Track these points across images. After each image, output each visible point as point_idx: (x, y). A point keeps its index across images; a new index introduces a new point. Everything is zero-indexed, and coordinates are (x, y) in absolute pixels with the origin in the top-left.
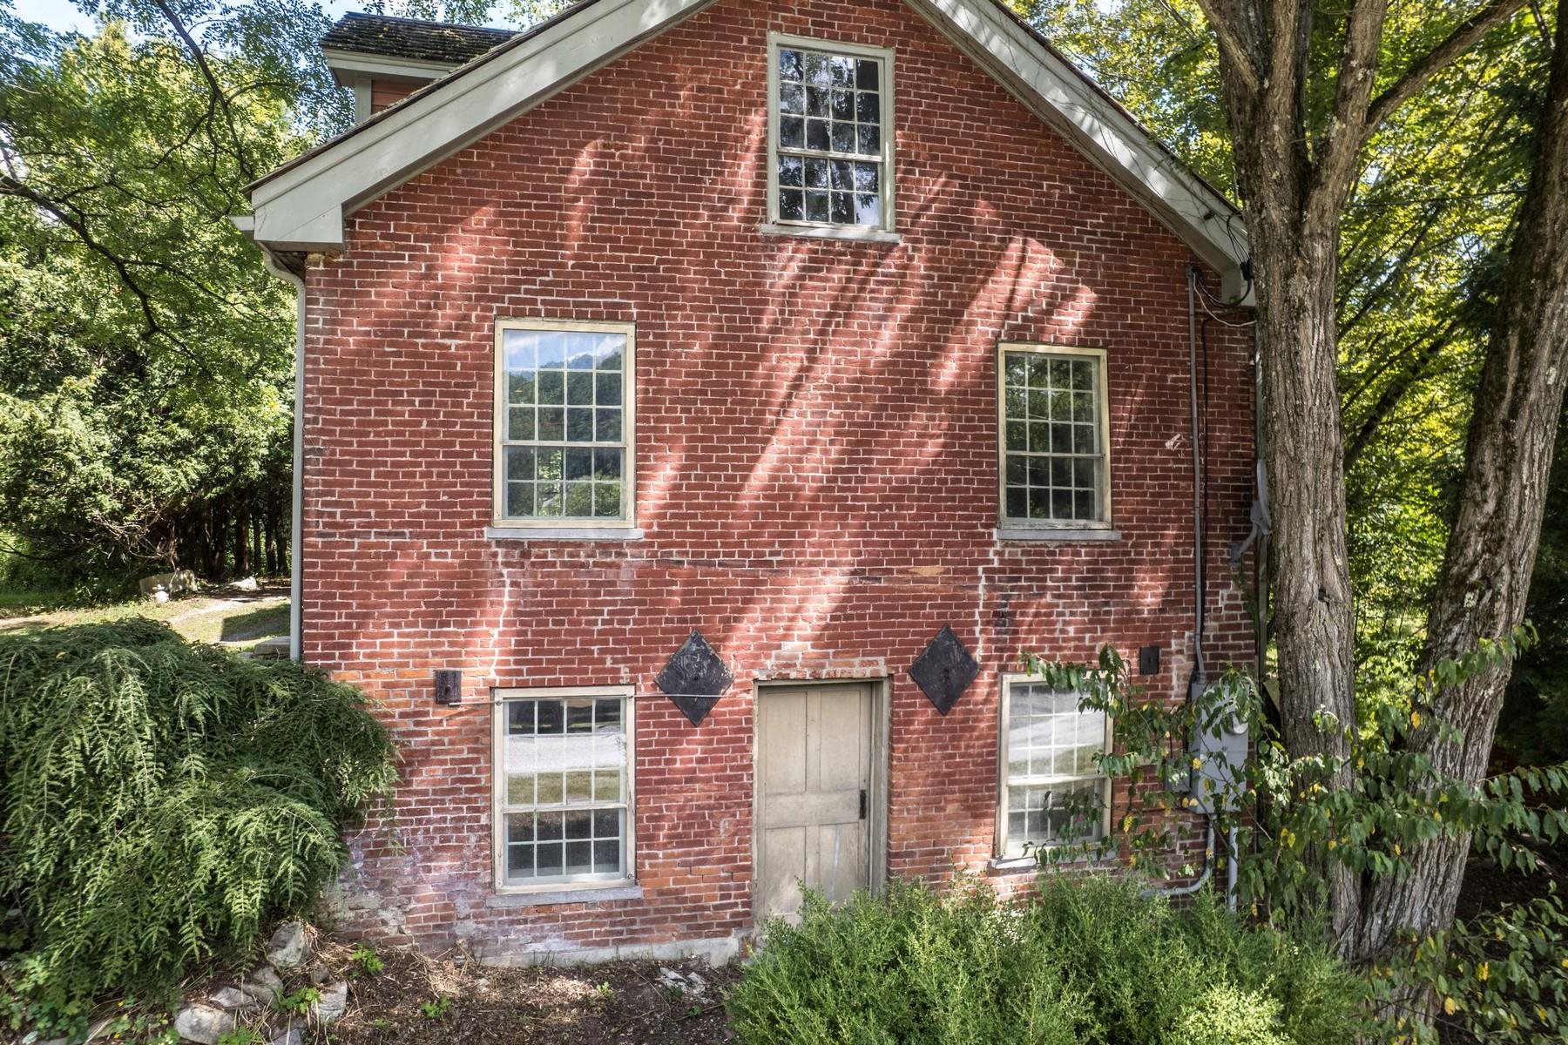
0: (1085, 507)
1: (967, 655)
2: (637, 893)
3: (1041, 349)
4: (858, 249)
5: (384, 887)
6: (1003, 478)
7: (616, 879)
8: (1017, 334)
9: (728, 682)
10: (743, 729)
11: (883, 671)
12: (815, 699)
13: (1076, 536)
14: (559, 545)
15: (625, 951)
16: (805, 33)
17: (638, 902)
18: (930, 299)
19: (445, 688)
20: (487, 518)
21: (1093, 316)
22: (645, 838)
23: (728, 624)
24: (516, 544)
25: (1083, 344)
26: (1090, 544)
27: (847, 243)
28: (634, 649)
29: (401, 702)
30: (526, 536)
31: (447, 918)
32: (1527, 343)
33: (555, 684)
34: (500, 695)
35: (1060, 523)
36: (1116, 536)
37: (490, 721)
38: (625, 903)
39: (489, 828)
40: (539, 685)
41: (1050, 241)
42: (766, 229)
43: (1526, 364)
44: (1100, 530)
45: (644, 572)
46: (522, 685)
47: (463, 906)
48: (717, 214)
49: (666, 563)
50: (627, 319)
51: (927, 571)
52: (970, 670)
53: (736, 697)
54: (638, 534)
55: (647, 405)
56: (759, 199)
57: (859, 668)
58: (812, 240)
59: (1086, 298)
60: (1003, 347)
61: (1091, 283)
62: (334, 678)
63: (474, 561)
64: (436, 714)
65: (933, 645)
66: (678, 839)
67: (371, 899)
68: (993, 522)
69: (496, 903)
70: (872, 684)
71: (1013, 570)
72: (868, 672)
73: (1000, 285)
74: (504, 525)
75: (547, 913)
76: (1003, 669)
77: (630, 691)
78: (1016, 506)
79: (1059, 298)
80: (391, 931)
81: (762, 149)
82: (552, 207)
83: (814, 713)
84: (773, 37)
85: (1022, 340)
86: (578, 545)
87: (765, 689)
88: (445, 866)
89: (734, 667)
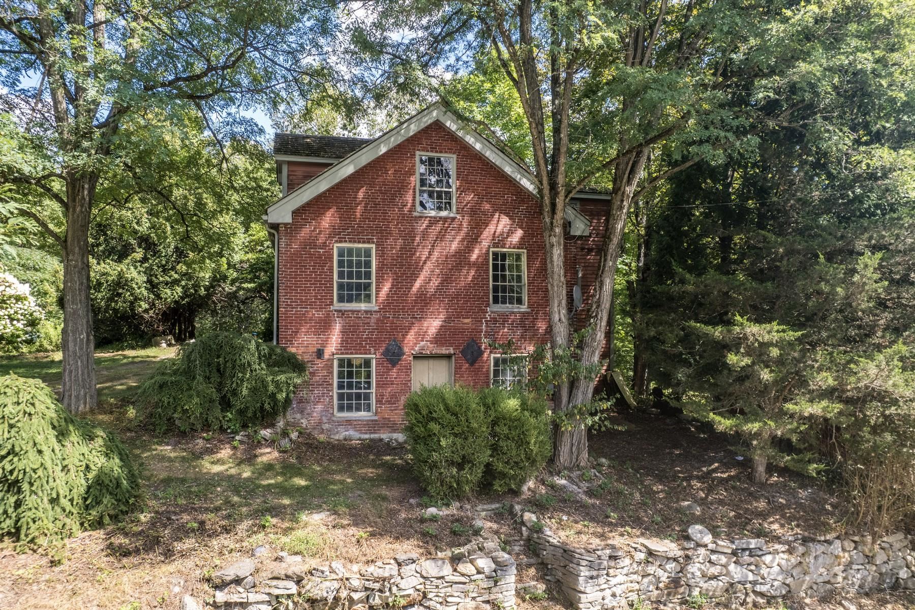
0: (520, 301)
1: (480, 347)
2: (376, 418)
3: (505, 250)
4: (445, 219)
5: (302, 412)
6: (491, 292)
7: (370, 414)
8: (496, 245)
9: (404, 354)
10: (408, 369)
11: (452, 352)
12: (431, 362)
13: (516, 310)
14: (353, 311)
15: (372, 436)
16: (428, 151)
17: (376, 421)
18: (467, 234)
19: (320, 354)
20: (332, 303)
21: (522, 238)
22: (379, 401)
23: (404, 336)
24: (340, 311)
25: (518, 248)
26: (520, 313)
27: (441, 218)
28: (375, 343)
29: (307, 358)
30: (343, 309)
31: (320, 423)
32: (605, 255)
33: (352, 353)
34: (336, 356)
35: (510, 306)
36: (529, 310)
37: (332, 364)
38: (372, 421)
39: (332, 396)
40: (347, 354)
41: (507, 215)
42: (415, 214)
43: (605, 260)
44: (524, 308)
45: (378, 320)
46: (342, 354)
47: (325, 420)
48: (401, 209)
49: (385, 317)
50: (373, 243)
51: (466, 321)
52: (481, 353)
53: (407, 358)
54: (377, 308)
55: (379, 269)
56: (414, 205)
57: (444, 351)
58: (430, 217)
59: (519, 233)
60: (491, 250)
61: (521, 228)
62: (288, 349)
63: (328, 316)
64: (318, 361)
65: (468, 344)
66: (389, 402)
67: (298, 416)
68: (488, 305)
69: (334, 419)
70: (448, 357)
71: (494, 320)
72: (447, 352)
73: (491, 228)
74: (337, 305)
75: (349, 422)
76: (491, 352)
77: (374, 356)
78: (496, 301)
79: (511, 232)
80: (304, 426)
81: (414, 189)
82: (351, 209)
83: (431, 366)
84: (418, 153)
85: (498, 247)
86: (359, 311)
87: (415, 357)
88: (319, 407)
89: (406, 350)
